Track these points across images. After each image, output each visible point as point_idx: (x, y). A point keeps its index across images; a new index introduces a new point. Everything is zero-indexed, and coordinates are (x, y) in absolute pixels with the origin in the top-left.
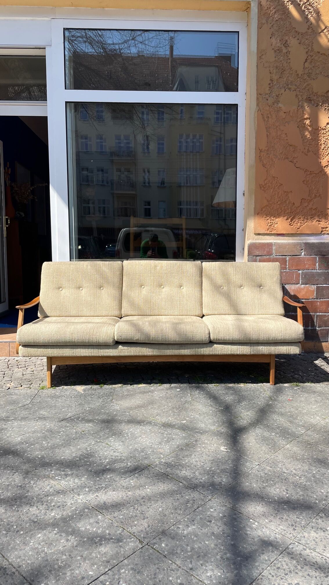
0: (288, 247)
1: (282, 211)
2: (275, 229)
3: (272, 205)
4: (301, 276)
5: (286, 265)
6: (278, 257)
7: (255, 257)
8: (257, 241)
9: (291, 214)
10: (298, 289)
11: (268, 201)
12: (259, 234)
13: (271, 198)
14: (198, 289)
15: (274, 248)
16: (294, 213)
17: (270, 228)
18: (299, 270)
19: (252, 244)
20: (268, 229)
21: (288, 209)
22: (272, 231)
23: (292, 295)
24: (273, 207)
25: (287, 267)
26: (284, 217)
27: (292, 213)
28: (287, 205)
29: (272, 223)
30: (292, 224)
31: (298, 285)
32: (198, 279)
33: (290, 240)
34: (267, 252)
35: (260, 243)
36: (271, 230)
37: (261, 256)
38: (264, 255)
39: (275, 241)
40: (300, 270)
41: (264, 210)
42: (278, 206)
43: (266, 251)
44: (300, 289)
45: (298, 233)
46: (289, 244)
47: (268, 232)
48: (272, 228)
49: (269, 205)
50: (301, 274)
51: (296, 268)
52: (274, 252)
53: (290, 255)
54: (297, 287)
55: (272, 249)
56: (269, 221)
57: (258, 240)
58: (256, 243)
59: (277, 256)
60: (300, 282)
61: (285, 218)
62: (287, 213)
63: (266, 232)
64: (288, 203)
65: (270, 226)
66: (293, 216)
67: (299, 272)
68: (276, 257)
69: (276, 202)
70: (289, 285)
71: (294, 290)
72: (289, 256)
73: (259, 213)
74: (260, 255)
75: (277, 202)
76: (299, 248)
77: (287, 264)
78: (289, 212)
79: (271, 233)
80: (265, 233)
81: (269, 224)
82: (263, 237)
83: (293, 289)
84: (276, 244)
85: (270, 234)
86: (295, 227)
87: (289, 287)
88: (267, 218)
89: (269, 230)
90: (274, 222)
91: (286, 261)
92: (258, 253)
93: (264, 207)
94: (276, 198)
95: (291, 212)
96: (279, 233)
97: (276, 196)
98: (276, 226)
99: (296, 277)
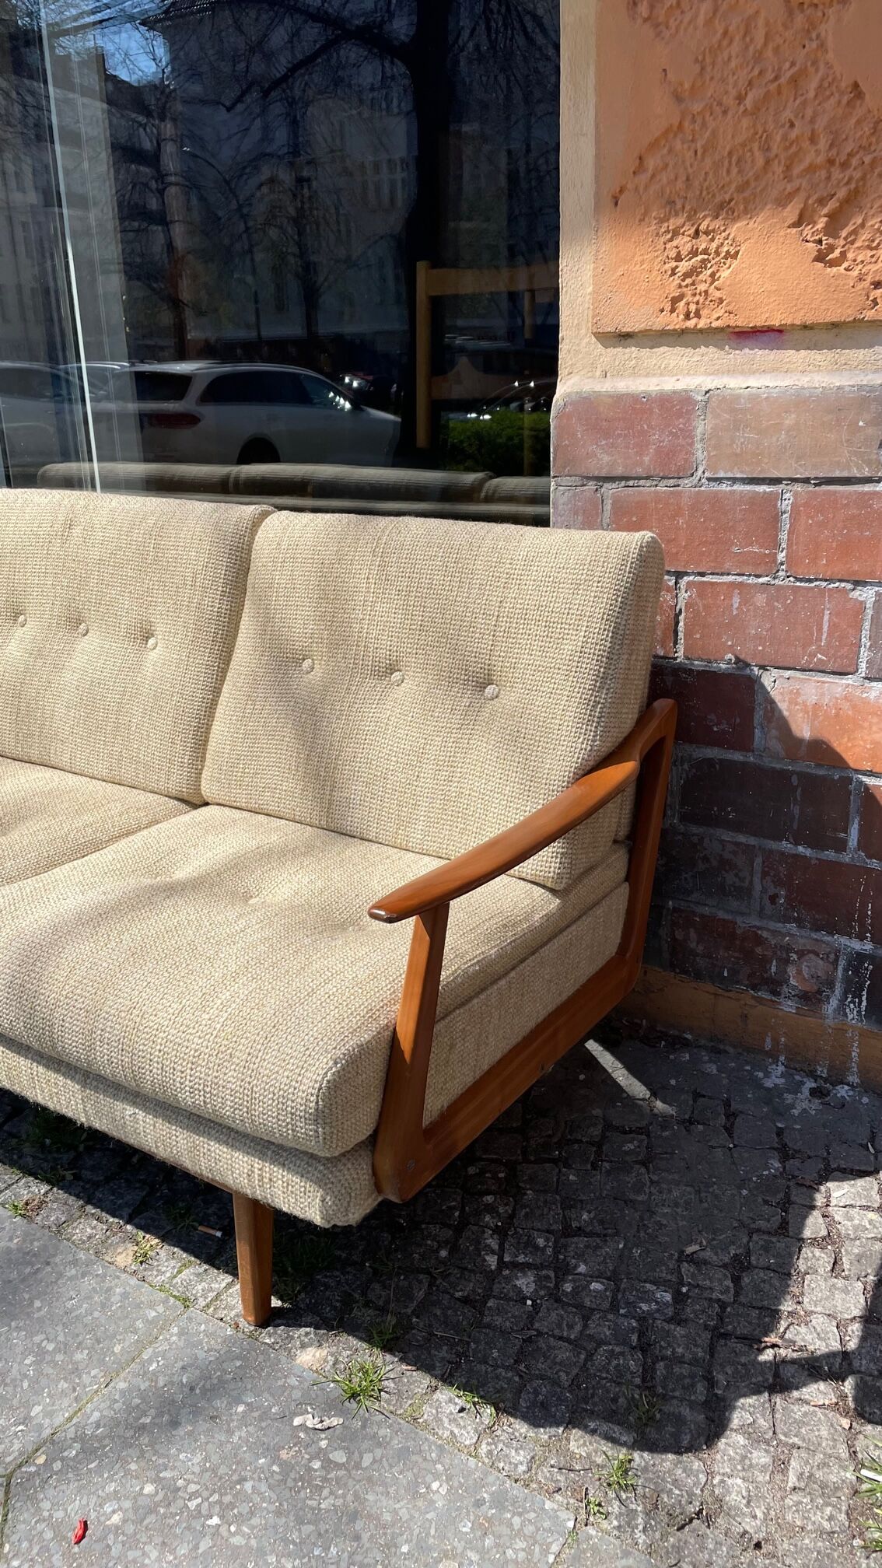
0: (789, 420)
1: (768, 162)
2: (718, 294)
3: (704, 124)
4: (867, 625)
5: (776, 545)
6: (725, 487)
7: (591, 485)
8: (607, 386)
9: (836, 174)
10: (846, 706)
11: (678, 98)
12: (624, 338)
13: (703, 69)
14: (202, 660)
15: (701, 427)
16: (854, 162)
17: (688, 291)
18: (857, 583)
19: (572, 403)
20: (675, 301)
21: (813, 140)
22: (698, 315)
23: (801, 741)
24: (714, 133)
25: (781, 556)
26: (782, 202)
27: (845, 165)
28: (809, 112)
29: (705, 252)
30: (836, 253)
31: (849, 680)
32: (214, 602)
33: (819, 369)
34: (658, 451)
35: (618, 399)
36: (693, 307)
37: (627, 479)
38: (639, 471)
39: (710, 383)
40: (864, 584)
41: (651, 163)
42: (745, 122)
43: (652, 449)
44: (854, 707)
45: (869, 315)
46: (800, 401)
47: (676, 321)
48: (702, 287)
49: (686, 124)
50: (870, 612)
51: (839, 569)
52: (700, 455)
53: (806, 481)
54: (839, 691)
55: (689, 434)
56: (684, 243)
57: (619, 374)
58: (598, 394)
59: (719, 480)
60: (863, 666)
61: (791, 212)
62: (801, 176)
63: (661, 322)
64: (812, 94)
65: (686, 275)
66: (842, 193)
67: (855, 594)
68: (715, 487)
69: (729, 101)
70: (788, 673)
71: (817, 706)
72: (798, 487)
73: (621, 191)
74: (619, 471)
75: (740, 99)
76: (870, 431)
77: (783, 536)
78: (820, 159)
79: (691, 324)
80: (657, 326)
81: (684, 266)
82: (646, 352)
83: (813, 699)
84: (713, 403)
85: (684, 332)
86: (855, 273)
87: (786, 684)
88: (673, 223)
89: (682, 304)
90: (714, 245)
91: (776, 518)
92: (606, 458)
93: (654, 146)
94: (733, 64)
95: (831, 162)
96: (741, 321)
97: (736, 48)
98: (725, 274)
99: (833, 627)
